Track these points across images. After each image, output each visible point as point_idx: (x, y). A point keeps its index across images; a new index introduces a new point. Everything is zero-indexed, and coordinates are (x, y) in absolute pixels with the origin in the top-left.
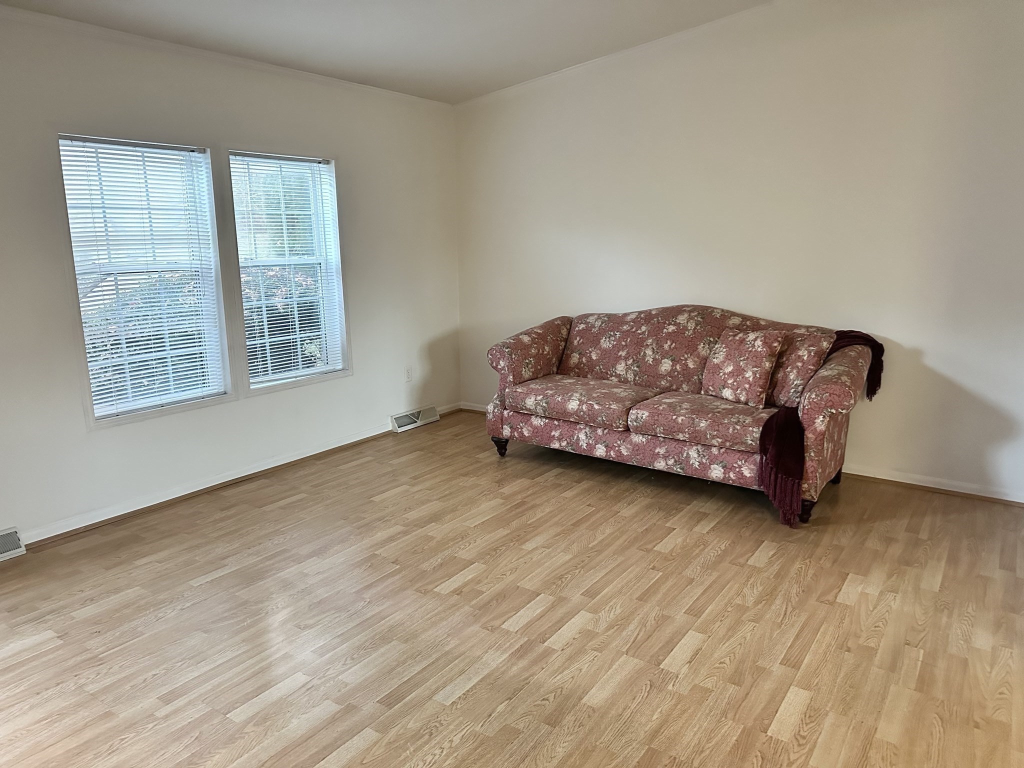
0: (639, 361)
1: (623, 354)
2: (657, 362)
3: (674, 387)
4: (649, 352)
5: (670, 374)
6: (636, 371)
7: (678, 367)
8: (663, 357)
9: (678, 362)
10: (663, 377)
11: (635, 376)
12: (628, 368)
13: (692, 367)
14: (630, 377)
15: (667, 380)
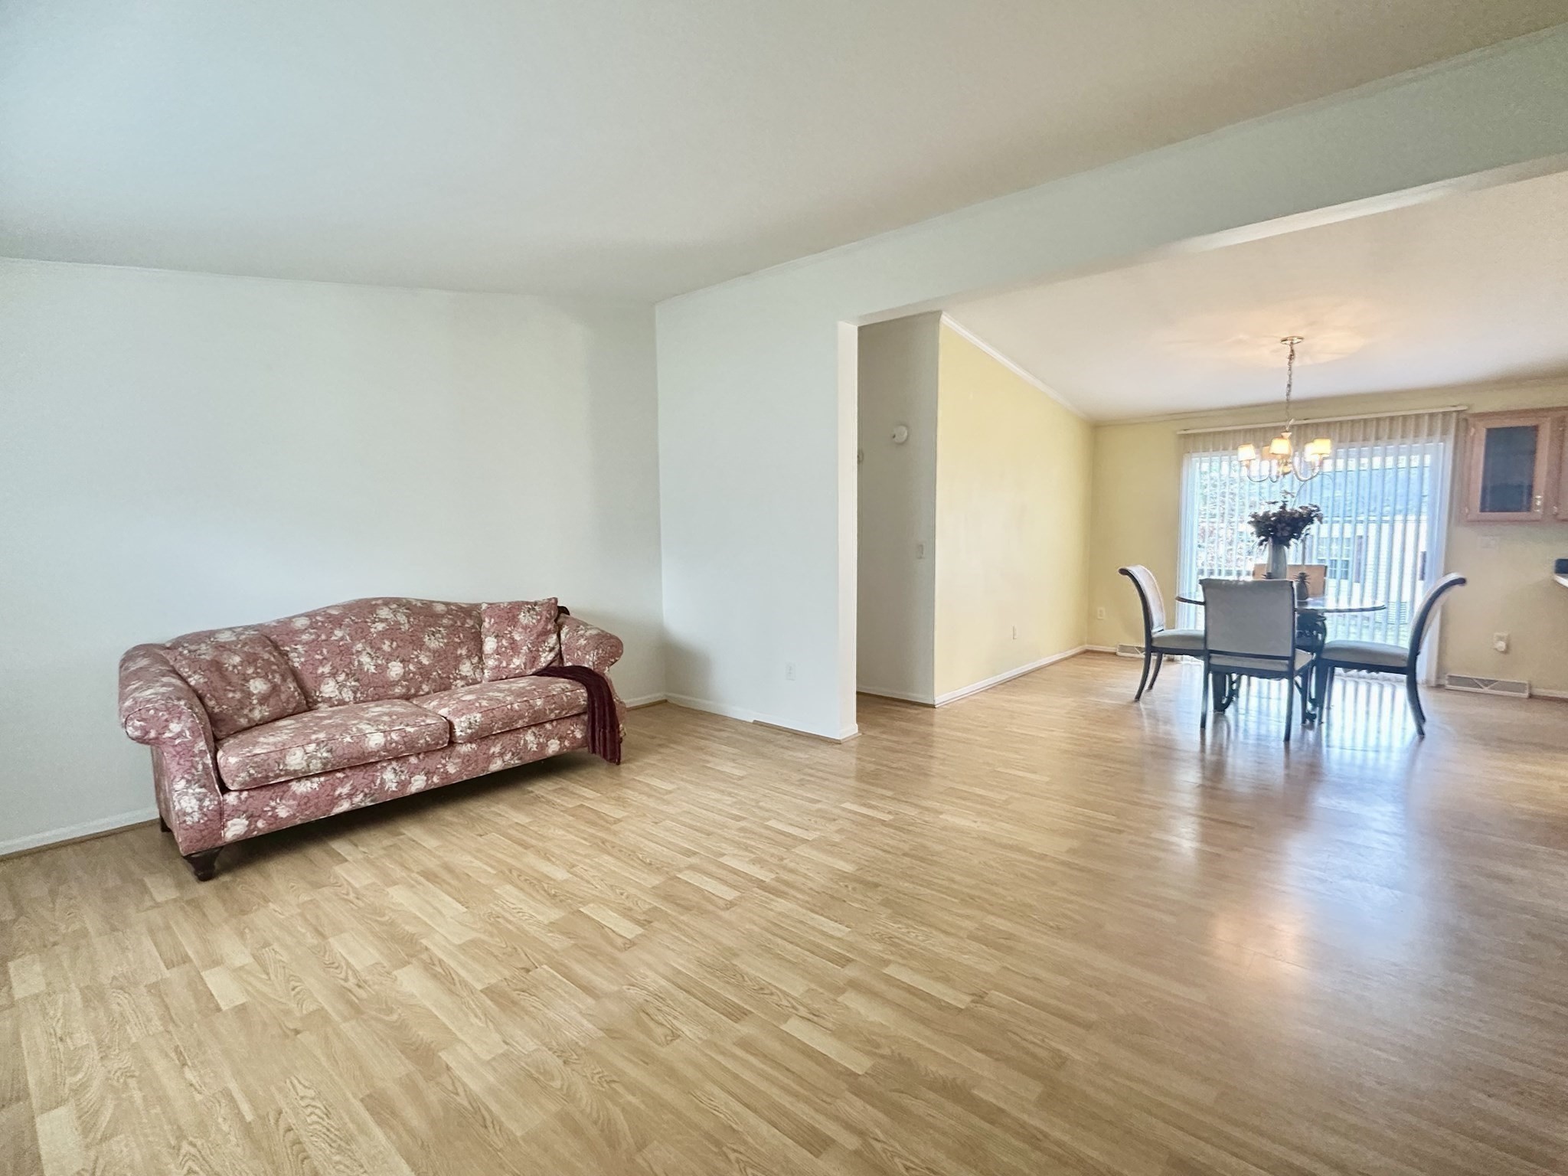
0: (354, 674)
1: (327, 669)
2: (382, 669)
3: (413, 691)
4: (365, 659)
5: (404, 677)
6: (354, 686)
7: (411, 667)
8: (388, 661)
9: (409, 661)
10: (395, 684)
11: (355, 693)
12: (341, 686)
13: (427, 663)
14: (347, 695)
15: (401, 686)
